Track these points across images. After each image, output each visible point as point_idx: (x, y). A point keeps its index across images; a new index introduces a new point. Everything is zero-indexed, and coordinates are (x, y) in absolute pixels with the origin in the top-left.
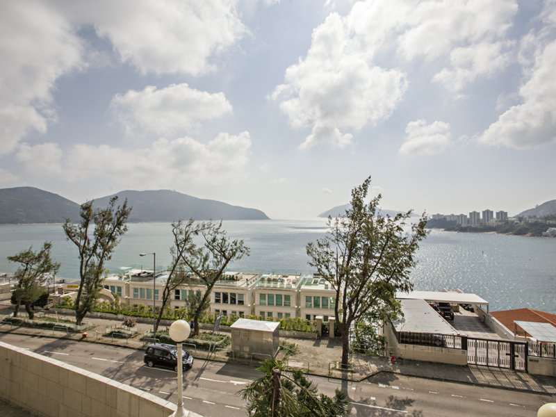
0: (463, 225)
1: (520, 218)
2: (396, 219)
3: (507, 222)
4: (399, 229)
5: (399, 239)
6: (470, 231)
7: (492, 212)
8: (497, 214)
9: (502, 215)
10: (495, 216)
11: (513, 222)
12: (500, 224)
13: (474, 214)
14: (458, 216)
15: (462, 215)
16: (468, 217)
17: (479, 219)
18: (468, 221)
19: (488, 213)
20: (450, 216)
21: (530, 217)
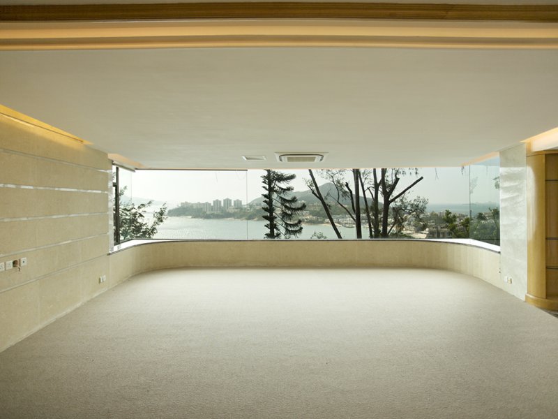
0: (208, 213)
1: (251, 206)
2: (139, 207)
3: (241, 209)
4: (141, 215)
5: (141, 225)
6: (213, 218)
7: (230, 200)
8: (234, 201)
9: (238, 203)
10: (233, 204)
11: (246, 209)
12: (236, 210)
13: (217, 202)
14: (204, 204)
15: (207, 203)
16: (212, 204)
17: (220, 207)
18: (212, 209)
19: (228, 201)
20: (197, 204)
21: (257, 205)
